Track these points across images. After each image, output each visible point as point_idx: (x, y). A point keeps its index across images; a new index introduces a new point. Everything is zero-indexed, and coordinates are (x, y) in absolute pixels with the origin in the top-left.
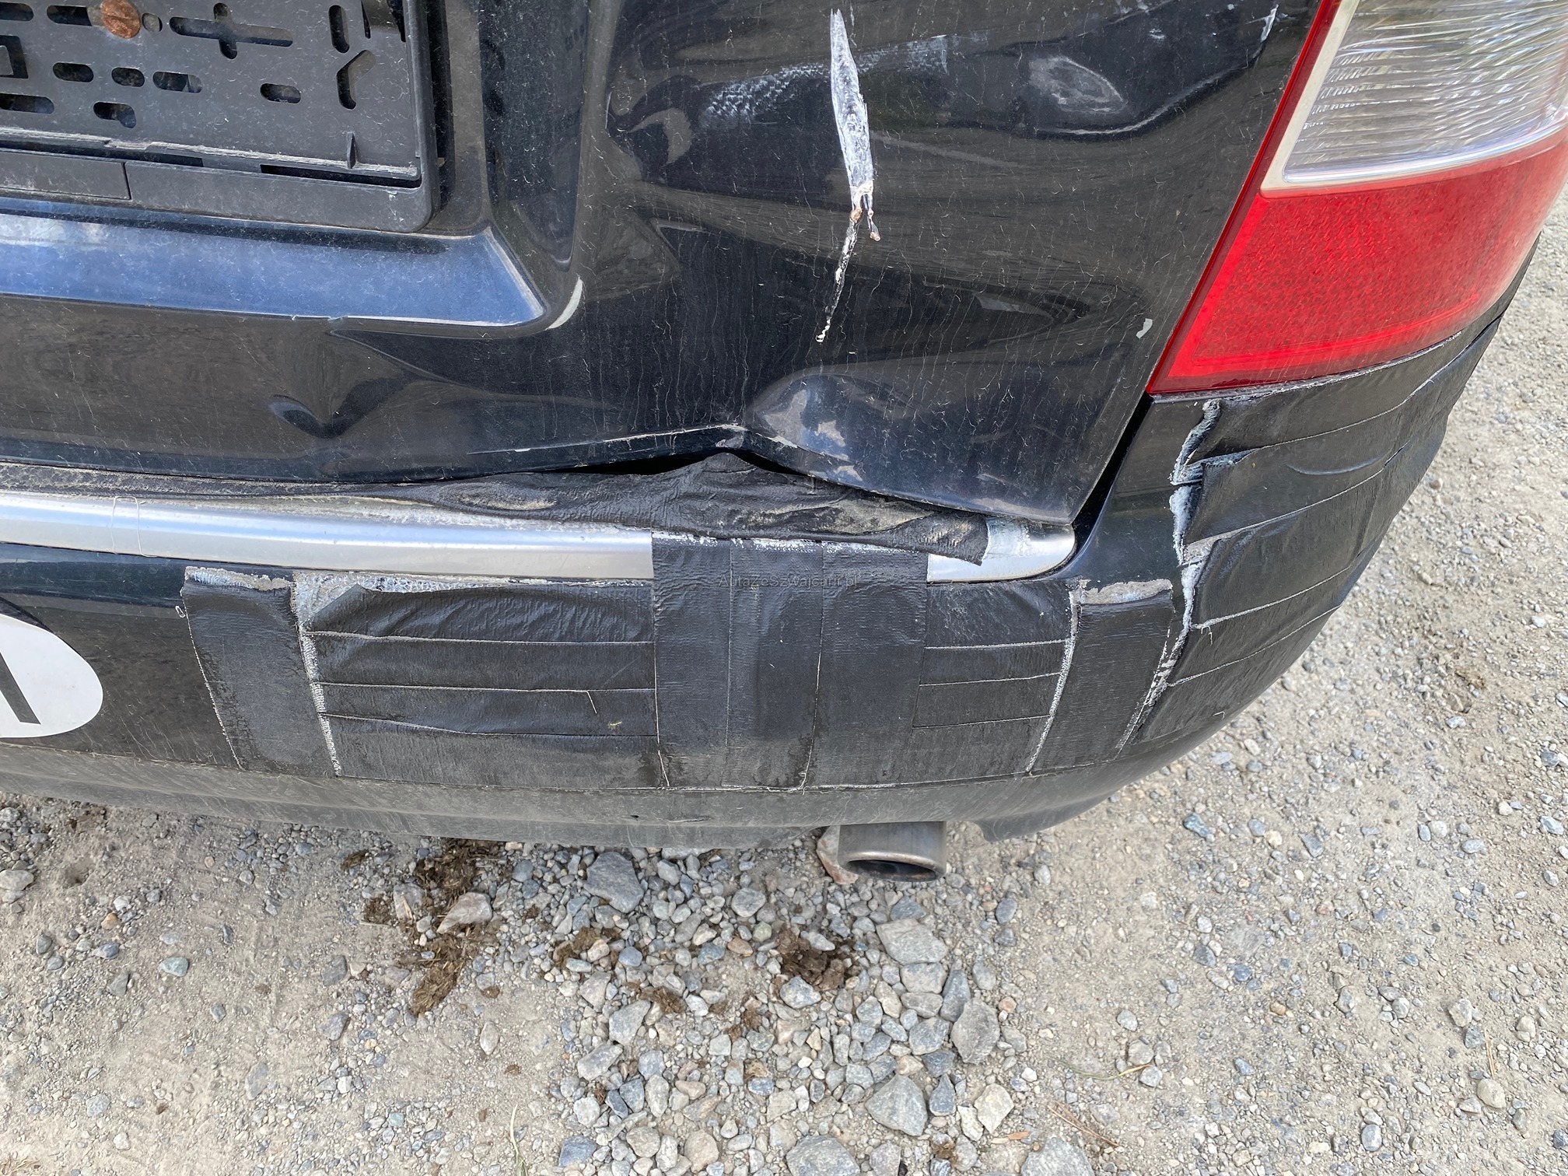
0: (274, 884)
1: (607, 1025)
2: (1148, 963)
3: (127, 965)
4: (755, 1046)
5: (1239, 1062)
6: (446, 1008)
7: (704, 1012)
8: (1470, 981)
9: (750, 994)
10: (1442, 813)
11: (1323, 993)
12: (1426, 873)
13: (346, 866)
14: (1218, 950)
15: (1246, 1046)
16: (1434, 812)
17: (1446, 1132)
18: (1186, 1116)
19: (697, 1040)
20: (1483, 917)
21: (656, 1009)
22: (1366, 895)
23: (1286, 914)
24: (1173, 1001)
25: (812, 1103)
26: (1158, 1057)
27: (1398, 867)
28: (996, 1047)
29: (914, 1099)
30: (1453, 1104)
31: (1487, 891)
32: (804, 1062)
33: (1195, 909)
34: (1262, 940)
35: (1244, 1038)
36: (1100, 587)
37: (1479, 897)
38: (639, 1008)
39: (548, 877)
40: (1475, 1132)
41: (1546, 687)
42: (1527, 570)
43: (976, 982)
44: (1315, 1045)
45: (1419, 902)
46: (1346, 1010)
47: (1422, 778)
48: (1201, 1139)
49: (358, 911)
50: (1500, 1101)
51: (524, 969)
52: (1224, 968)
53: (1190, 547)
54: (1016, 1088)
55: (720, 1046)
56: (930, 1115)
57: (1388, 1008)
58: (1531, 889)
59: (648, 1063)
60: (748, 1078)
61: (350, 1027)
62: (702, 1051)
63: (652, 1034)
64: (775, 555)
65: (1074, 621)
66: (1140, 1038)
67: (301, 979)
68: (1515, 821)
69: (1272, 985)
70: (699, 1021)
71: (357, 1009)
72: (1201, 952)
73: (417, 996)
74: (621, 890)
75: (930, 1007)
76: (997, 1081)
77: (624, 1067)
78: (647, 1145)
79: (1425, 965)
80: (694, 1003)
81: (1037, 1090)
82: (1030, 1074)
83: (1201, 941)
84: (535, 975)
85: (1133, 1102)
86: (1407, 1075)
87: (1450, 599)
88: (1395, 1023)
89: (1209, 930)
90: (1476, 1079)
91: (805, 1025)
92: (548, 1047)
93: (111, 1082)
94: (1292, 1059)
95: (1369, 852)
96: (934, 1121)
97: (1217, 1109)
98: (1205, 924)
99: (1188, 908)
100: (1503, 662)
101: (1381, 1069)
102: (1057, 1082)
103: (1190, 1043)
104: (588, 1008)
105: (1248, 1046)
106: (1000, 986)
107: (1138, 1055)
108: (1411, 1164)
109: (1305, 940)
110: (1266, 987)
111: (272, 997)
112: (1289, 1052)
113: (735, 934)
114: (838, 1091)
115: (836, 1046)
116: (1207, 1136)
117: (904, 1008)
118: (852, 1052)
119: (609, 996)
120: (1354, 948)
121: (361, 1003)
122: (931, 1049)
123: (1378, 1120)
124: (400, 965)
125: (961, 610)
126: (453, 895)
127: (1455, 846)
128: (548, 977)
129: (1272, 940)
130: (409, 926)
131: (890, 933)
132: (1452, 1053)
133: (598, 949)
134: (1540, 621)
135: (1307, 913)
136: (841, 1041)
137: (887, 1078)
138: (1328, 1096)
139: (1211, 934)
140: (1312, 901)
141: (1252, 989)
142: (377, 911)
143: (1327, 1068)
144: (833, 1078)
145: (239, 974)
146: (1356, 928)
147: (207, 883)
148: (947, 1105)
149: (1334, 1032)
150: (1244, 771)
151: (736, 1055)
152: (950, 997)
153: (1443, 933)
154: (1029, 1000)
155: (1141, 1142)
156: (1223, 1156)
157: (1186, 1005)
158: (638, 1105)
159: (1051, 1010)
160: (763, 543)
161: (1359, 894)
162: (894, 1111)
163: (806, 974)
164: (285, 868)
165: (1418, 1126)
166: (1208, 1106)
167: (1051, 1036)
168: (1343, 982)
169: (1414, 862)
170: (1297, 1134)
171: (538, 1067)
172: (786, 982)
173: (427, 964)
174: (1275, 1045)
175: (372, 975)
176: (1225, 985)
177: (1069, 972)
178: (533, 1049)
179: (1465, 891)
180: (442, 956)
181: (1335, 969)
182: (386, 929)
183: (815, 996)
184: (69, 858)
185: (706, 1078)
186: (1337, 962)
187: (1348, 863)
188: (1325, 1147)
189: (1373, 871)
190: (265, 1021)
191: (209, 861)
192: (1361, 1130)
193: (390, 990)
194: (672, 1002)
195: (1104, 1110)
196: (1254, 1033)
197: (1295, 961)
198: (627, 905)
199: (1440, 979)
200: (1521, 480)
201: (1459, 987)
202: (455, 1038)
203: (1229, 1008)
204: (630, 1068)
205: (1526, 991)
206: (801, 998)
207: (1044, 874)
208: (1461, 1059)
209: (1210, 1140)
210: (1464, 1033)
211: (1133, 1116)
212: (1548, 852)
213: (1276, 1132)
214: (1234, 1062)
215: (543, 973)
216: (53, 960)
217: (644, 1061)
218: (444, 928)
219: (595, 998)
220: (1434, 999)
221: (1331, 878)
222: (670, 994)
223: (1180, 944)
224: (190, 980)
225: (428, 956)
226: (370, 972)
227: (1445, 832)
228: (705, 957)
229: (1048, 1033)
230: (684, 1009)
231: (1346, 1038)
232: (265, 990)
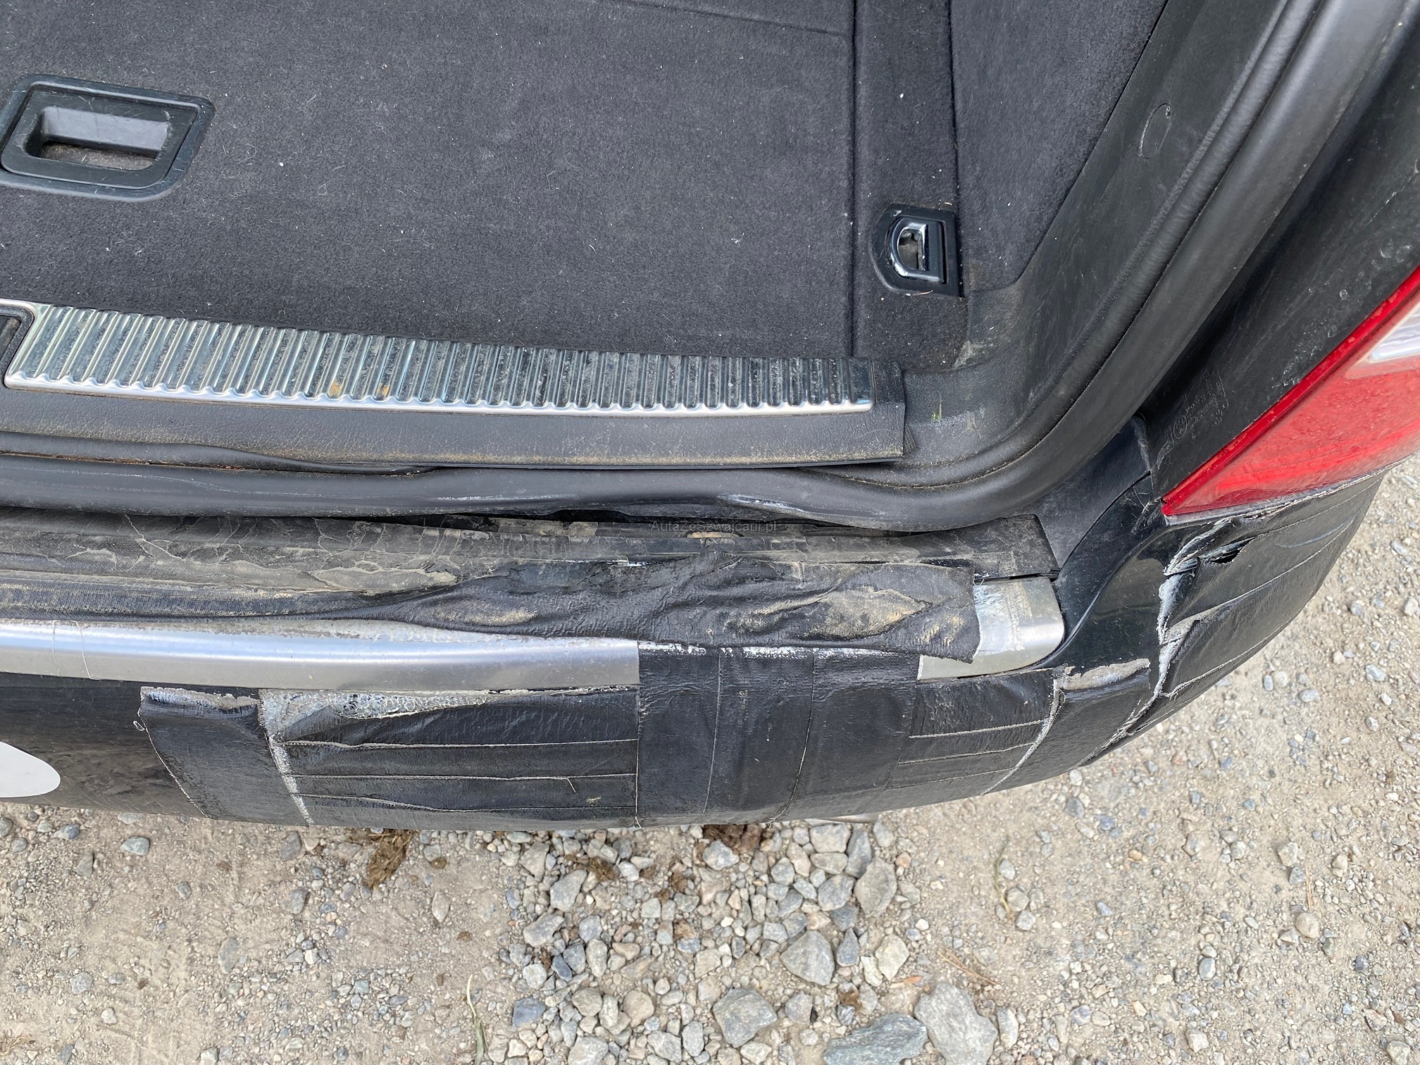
1: (548, 893)
2: (1026, 815)
3: (90, 845)
4: (682, 908)
5: (1100, 905)
6: (398, 880)
7: (635, 877)
8: (1297, 822)
9: (677, 859)
10: (1285, 663)
11: (1173, 839)
12: (1267, 722)
14: (1087, 802)
15: (1107, 890)
16: (1278, 663)
17: (1268, 960)
18: (1054, 956)
19: (630, 905)
20: (1313, 762)
21: (592, 878)
22: (1215, 745)
23: (1145, 763)
24: (1046, 852)
25: (734, 958)
26: (1032, 904)
27: (1244, 717)
28: (893, 900)
29: (823, 953)
30: (1275, 936)
31: (1317, 738)
32: (727, 922)
34: (1124, 791)
35: (1105, 882)
36: (1083, 671)
37: (1310, 743)
38: (577, 877)
40: (1292, 960)
43: (875, 840)
44: (1164, 887)
45: (1259, 750)
46: (1192, 853)
48: (1066, 975)
50: (1314, 933)
51: (468, 840)
52: (1091, 819)
53: (1172, 630)
54: (911, 938)
55: (651, 909)
56: (837, 967)
57: (1228, 851)
58: (1355, 734)
59: (587, 929)
60: (677, 938)
61: (310, 901)
62: (635, 915)
63: (589, 900)
64: (765, 662)
65: (1054, 704)
66: (1017, 887)
67: (259, 855)
68: (1347, 669)
69: (1132, 832)
70: (631, 886)
71: (316, 885)
72: (1072, 805)
73: (371, 870)
75: (836, 867)
76: (894, 932)
77: (566, 933)
78: (591, 1005)
79: (1260, 809)
80: (628, 870)
81: (929, 937)
82: (922, 924)
83: (1072, 793)
84: (478, 846)
85: (1010, 945)
86: (1240, 911)
88: (1232, 865)
89: (1079, 784)
90: (1297, 914)
91: (726, 885)
92: (496, 915)
93: (91, 959)
94: (1145, 900)
95: (1220, 704)
96: (840, 971)
97: (1080, 949)
101: (1218, 905)
102: (946, 930)
103: (1060, 889)
104: (529, 878)
105: (1109, 890)
106: (897, 842)
107: (1015, 904)
108: (1238, 990)
109: (1161, 789)
110: (1126, 834)
111: (234, 874)
112: (1143, 894)
114: (756, 947)
115: (754, 905)
116: (1071, 973)
117: (813, 868)
118: (768, 911)
119: (549, 867)
120: (1202, 795)
121: (318, 879)
122: (838, 907)
123: (1213, 954)
124: (352, 840)
125: (948, 705)
127: (1294, 695)
128: (490, 847)
129: (1133, 791)
132: (1278, 889)
135: (1164, 764)
136: (758, 901)
137: (801, 934)
138: (1173, 934)
139: (1081, 786)
140: (1168, 752)
141: (1115, 837)
143: (1173, 907)
144: (752, 935)
145: (200, 852)
146: (1204, 777)
148: (852, 957)
149: (1181, 874)
151: (666, 917)
152: (855, 856)
153: (1278, 778)
154: (922, 855)
155: (1016, 980)
156: (1084, 991)
157: (1057, 854)
158: (580, 967)
159: (941, 863)
160: (753, 651)
161: (1209, 743)
162: (806, 967)
163: (726, 839)
165: (1246, 958)
166: (1073, 946)
167: (941, 887)
168: (1191, 828)
169: (1257, 711)
170: (1146, 968)
171: (488, 933)
172: (708, 845)
173: (377, 839)
174: (1131, 888)
175: (326, 850)
176: (1091, 834)
177: (958, 826)
178: (482, 917)
179: (1299, 738)
180: (391, 831)
181: (1185, 816)
183: (734, 858)
185: (640, 939)
186: (1186, 810)
188: (1169, 978)
189: (1222, 722)
190: (230, 898)
192: (1199, 963)
193: (344, 864)
194: (606, 870)
195: (985, 953)
196: (1114, 878)
197: (1152, 809)
199: (1272, 822)
201: (1287, 829)
202: (408, 908)
203: (1093, 856)
204: (571, 935)
205: (1343, 832)
206: (721, 861)
208: (1285, 894)
209: (1074, 977)
210: (1289, 871)
211: (1010, 957)
212: (1371, 698)
213: (1128, 966)
214: (1096, 905)
215: (485, 844)
216: (17, 842)
217: (584, 926)
219: (536, 869)
220: (1266, 840)
221: (1186, 729)
222: (605, 863)
223: (1054, 797)
224: (153, 858)
225: (377, 831)
226: (323, 847)
227: (1285, 682)
229: (938, 885)
230: (617, 876)
231: (1191, 879)
232: (226, 867)
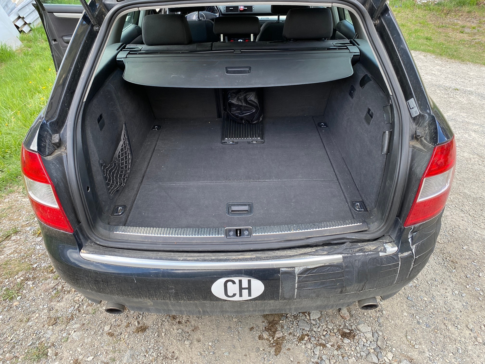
0: (238, 336)
1: (314, 352)
2: (409, 326)
3: (217, 355)
4: (342, 351)
5: (432, 341)
6: (281, 353)
7: (330, 347)
8: (470, 321)
9: (337, 342)
10: (456, 290)
11: (443, 327)
12: (456, 301)
13: (250, 330)
14: (422, 322)
15: (432, 339)
16: (454, 289)
17: (473, 348)
18: (425, 353)
19: (331, 352)
20: (469, 308)
21: (321, 347)
22: (446, 307)
23: (432, 313)
24: (416, 332)
25: (356, 360)
26: (417, 343)
27: (451, 301)
28: (386, 345)
29: (375, 357)
30: (473, 343)
31: (469, 303)
32: (352, 353)
33: (415, 315)
34: (429, 319)
35: (431, 337)
36: (402, 254)
37: (467, 305)
38: (318, 347)
39: (291, 327)
40: (478, 347)
41: (469, 262)
42: (459, 237)
43: (378, 334)
44: (445, 337)
45: (456, 307)
46: (448, 329)
47: (450, 283)
48: (429, 356)
49: (257, 338)
50: (481, 341)
51: (293, 344)
52: (424, 325)
53: (413, 246)
54: (392, 352)
55: (336, 352)
56: (379, 359)
57: (456, 328)
58: (477, 302)
59: (324, 357)
60: (343, 357)
61: (265, 359)
62: (333, 354)
63: (322, 352)
64: (359, 255)
65: (400, 259)
66: (412, 340)
67: (252, 352)
68: (471, 289)
70: (330, 348)
71: (265, 356)
72: (418, 323)
73: (275, 352)
74: (306, 327)
75: (372, 339)
76: (389, 351)
77: (320, 358)
79: (461, 319)
80: (328, 345)
81: (396, 352)
83: (418, 320)
84: (296, 345)
85: (415, 352)
86: (463, 339)
87: (446, 246)
88: (458, 330)
89: (418, 318)
90: (476, 338)
91: (350, 346)
92: (304, 357)
94: (441, 340)
95: (444, 299)
96: (380, 360)
97: (430, 351)
98: (417, 317)
99: (413, 315)
100: (459, 257)
101: (458, 339)
102: (399, 350)
103: (422, 339)
104: (308, 349)
105: (433, 338)
106: (383, 334)
107: (413, 343)
108: (468, 355)
109: (437, 317)
110: (433, 327)
111: (248, 356)
112: (440, 338)
113: (330, 332)
114: (360, 357)
115: (357, 349)
116: (430, 355)
117: (367, 341)
118: (360, 350)
119: (312, 346)
120: (447, 318)
121: (265, 355)
122: (375, 347)
123: (460, 348)
124: (270, 347)
125: (385, 260)
126: (274, 332)
127: (460, 295)
128: (298, 345)
129: (431, 318)
130: (267, 339)
131: (360, 327)
132: (470, 334)
133: (306, 338)
134: (465, 248)
135: (436, 312)
136: (357, 348)
137: (368, 354)
138: (450, 345)
139: (419, 319)
140: (436, 310)
141: (430, 328)
142: (260, 338)
143: (448, 340)
144: (359, 355)
145: (240, 353)
146: (446, 314)
147: (225, 338)
148: (381, 357)
149: (447, 333)
150: (416, 287)
151: (339, 354)
152: (375, 337)
153: (462, 312)
154: (389, 336)
155: (418, 358)
156: (434, 359)
157: (419, 333)
159: (394, 337)
160: (357, 254)
161: (445, 307)
162: (372, 359)
163: (347, 337)
164: (239, 333)
165: (468, 348)
166: (428, 350)
167: (395, 342)
168: (446, 324)
169: (453, 300)
170: (446, 353)
171: (303, 361)
172: (343, 339)
173: (275, 346)
174: (437, 337)
175: (265, 350)
176: (425, 328)
177: (395, 330)
178: (301, 358)
179: (464, 304)
180: (277, 344)
181: (444, 322)
182: (264, 341)
183: (350, 341)
184: (195, 337)
185: (335, 359)
186: (444, 321)
187: (441, 302)
188: (452, 354)
189: (446, 303)
191: (223, 334)
192: (457, 350)
193: (269, 352)
194: (324, 346)
195: (410, 354)
196: (433, 336)
197: (436, 322)
198: (308, 329)
199: (464, 321)
200: (453, 218)
201: (468, 322)
202: (285, 359)
203: (427, 332)
205: (481, 321)
206: (347, 341)
207: (384, 312)
208: (472, 335)
210: (471, 330)
211: (415, 354)
212: (478, 294)
213: (442, 353)
214: (431, 342)
215: (297, 345)
216: (203, 356)
217: (323, 357)
218: (275, 339)
219: (309, 347)
220: (464, 325)
221: (439, 305)
222: (323, 344)
223: (414, 322)
224: (230, 356)
225: (274, 344)
226: (264, 349)
227: (458, 293)
228: (327, 337)
229: (394, 342)
230: (326, 347)
231: (450, 334)
232: (246, 355)
